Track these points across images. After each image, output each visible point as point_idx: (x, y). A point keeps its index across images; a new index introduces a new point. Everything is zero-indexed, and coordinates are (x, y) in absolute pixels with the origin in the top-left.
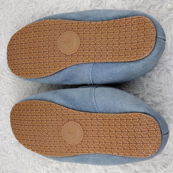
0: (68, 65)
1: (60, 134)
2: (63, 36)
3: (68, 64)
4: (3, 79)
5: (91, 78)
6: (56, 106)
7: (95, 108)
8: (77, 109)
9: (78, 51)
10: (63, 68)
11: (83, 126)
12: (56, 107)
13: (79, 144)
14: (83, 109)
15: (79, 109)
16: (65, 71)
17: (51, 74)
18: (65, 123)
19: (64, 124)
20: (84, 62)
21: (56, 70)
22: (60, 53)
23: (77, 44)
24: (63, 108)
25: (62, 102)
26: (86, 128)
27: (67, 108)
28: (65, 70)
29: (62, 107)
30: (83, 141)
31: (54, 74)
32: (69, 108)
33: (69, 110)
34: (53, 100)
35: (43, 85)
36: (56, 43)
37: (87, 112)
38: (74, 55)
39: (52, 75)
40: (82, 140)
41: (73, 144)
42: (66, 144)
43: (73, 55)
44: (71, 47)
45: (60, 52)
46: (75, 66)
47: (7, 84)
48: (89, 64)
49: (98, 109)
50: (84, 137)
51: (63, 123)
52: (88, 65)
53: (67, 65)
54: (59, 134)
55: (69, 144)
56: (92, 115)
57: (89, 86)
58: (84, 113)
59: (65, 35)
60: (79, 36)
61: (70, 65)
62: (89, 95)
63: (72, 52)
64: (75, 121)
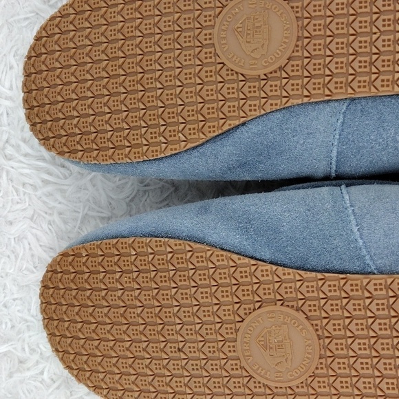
0: (253, 113)
1: (232, 349)
2: (233, 12)
3: (253, 108)
4: (8, 172)
5: (334, 154)
6: (216, 253)
7: (360, 258)
8: (287, 262)
9: (291, 63)
10: (237, 123)
11: (315, 322)
12: (214, 259)
13: (304, 385)
14: (313, 261)
15: (299, 263)
16: (244, 135)
17: (190, 145)
18: (247, 311)
19: (244, 317)
20: (312, 100)
21: (212, 129)
22: (224, 72)
23: (286, 38)
24: (238, 262)
25: (234, 239)
26: (330, 327)
27: (253, 262)
28: (243, 129)
29: (235, 257)
30: (317, 372)
31: (203, 144)
32: (260, 260)
33: (260, 268)
34: (201, 235)
35: (145, 186)
36: (208, 37)
37: (328, 271)
38: (274, 75)
39: (194, 148)
40: (313, 368)
41: (278, 385)
42: (251, 385)
43: (269, 76)
44: (265, 47)
45: (225, 68)
46: (278, 115)
47: (21, 188)
48: (332, 104)
49: (372, 259)
50: (321, 361)
51: (241, 312)
52: (328, 109)
53: (249, 113)
54: (226, 349)
55: (264, 385)
56: (350, 282)
57: (319, 183)
58: (320, 276)
59: (240, 6)
60: (292, 8)
61: (263, 112)
62: (333, 214)
63: (266, 67)
64: (286, 303)
